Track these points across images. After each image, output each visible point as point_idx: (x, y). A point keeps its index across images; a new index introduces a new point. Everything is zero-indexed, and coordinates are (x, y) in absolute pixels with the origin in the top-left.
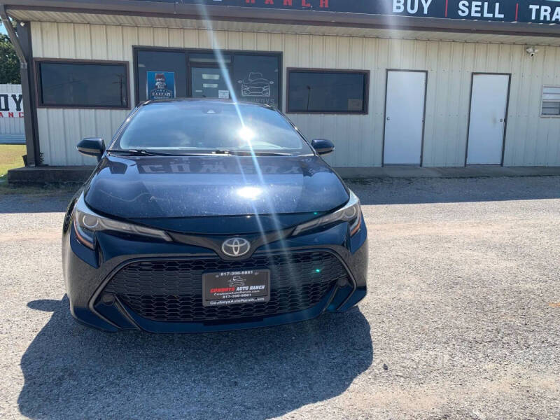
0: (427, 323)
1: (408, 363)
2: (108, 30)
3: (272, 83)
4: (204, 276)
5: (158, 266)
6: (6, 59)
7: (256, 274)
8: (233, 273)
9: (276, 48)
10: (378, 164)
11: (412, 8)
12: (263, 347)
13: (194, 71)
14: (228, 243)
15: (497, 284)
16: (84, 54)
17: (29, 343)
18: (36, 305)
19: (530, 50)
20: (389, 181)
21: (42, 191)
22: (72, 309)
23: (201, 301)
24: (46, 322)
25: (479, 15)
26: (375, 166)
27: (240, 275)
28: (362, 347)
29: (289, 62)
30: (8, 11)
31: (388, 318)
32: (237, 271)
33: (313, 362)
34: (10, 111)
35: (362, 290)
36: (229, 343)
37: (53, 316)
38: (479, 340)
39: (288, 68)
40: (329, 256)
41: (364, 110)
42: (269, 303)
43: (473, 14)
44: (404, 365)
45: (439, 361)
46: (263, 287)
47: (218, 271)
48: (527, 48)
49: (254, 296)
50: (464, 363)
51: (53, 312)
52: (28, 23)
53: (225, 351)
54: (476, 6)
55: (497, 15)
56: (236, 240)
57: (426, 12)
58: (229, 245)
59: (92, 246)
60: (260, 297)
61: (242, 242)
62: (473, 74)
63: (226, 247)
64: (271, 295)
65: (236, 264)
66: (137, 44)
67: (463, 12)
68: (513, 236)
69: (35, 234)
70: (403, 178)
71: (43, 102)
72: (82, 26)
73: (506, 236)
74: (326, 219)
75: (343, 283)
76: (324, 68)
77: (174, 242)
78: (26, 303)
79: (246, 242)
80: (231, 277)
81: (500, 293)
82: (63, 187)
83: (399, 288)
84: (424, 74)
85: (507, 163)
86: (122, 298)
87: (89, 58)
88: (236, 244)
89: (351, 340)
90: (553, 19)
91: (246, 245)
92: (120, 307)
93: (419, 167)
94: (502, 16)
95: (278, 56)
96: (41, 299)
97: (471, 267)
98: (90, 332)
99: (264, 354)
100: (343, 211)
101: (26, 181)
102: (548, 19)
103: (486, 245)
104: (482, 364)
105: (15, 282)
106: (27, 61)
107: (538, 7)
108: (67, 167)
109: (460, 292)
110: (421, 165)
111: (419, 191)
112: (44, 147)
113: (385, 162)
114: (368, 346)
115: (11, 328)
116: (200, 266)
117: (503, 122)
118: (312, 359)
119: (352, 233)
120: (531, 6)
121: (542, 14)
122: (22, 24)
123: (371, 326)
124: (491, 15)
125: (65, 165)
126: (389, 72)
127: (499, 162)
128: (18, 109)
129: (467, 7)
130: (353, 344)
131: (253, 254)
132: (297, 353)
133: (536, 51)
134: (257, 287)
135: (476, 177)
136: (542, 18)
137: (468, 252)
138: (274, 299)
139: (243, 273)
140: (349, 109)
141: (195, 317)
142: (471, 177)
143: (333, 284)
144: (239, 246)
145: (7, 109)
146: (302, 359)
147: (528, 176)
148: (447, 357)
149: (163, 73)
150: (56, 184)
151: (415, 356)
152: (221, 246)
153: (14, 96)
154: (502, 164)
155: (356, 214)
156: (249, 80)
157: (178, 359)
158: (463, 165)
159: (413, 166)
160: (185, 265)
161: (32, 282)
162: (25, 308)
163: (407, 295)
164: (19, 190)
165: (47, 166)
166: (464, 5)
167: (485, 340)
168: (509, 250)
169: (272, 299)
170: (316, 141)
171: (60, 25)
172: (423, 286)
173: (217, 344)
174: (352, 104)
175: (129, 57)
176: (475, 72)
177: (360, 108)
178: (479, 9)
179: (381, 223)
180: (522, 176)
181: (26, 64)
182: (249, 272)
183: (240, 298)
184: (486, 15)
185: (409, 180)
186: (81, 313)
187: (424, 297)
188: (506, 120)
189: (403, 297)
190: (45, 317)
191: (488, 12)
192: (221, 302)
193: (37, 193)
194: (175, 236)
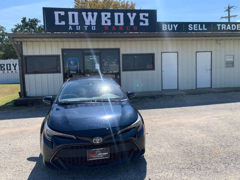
0: (167, 162)
1: (157, 177)
2: (52, 44)
3: (116, 60)
4: (87, 150)
5: (72, 148)
6: (10, 49)
7: (105, 149)
8: (97, 149)
9: (117, 47)
10: (160, 90)
11: (170, 28)
12: (109, 173)
13: (86, 57)
14: (95, 139)
15: (196, 144)
16: (43, 53)
17: (29, 174)
18: (30, 159)
19: (219, 42)
20: (164, 97)
21: (27, 108)
22: (44, 162)
23: (87, 159)
24: (34, 166)
25: (197, 29)
26: (159, 90)
27: (99, 150)
28: (143, 172)
29: (122, 52)
30: (14, 39)
31: (154, 160)
32: (98, 148)
33: (125, 178)
34: (12, 70)
35: (143, 151)
36: (97, 172)
37: (36, 163)
38: (184, 168)
39: (122, 54)
40: (129, 141)
41: (153, 69)
42: (110, 159)
43: (195, 29)
44: (156, 178)
45: (168, 176)
46: (107, 153)
47: (91, 149)
48: (218, 41)
49: (104, 156)
50: (177, 177)
51: (36, 162)
52: (21, 43)
53: (96, 175)
54: (196, 26)
55: (204, 29)
56: (97, 138)
57: (176, 29)
58: (95, 140)
59: (50, 141)
60: (106, 157)
61: (99, 138)
62: (196, 52)
63: (94, 140)
64: (110, 156)
65: (98, 146)
66: (63, 48)
67: (191, 28)
68: (208, 122)
69: (27, 129)
70: (171, 95)
71: (27, 72)
72: (42, 42)
73: (206, 122)
74: (129, 127)
75: (136, 149)
76: (136, 53)
77: (77, 139)
78: (27, 158)
79: (101, 138)
80: (96, 151)
81: (196, 148)
82: (35, 105)
83: (160, 148)
84: (176, 53)
85: (213, 87)
86: (61, 158)
87: (45, 54)
88: (98, 139)
89: (139, 169)
90: (227, 29)
91: (101, 140)
92: (60, 161)
93: (177, 90)
94: (206, 29)
95: (118, 50)
96: (31, 156)
97: (188, 137)
98: (50, 169)
99: (109, 176)
100: (134, 124)
101: (21, 104)
102: (225, 29)
103: (197, 127)
104: (183, 177)
105: (22, 150)
106: (21, 57)
107: (220, 25)
108: (36, 97)
109: (182, 148)
110: (178, 89)
111: (176, 102)
112: (27, 90)
113: (163, 89)
114: (145, 171)
115: (22, 168)
116: (86, 147)
117: (210, 71)
118: (125, 177)
119: (138, 131)
120: (217, 25)
121: (223, 27)
122: (19, 43)
123: (147, 163)
124: (202, 29)
125: (36, 96)
126: (163, 53)
127: (210, 86)
128: (15, 69)
129: (192, 27)
130: (140, 171)
131: (104, 142)
132: (120, 175)
133: (221, 42)
134: (105, 154)
135: (200, 94)
136: (222, 29)
137: (189, 130)
138: (111, 157)
139: (100, 149)
140: (147, 68)
141: (85, 164)
142: (198, 94)
143: (132, 150)
144: (98, 140)
145: (10, 69)
146: (122, 177)
147: (221, 92)
148: (171, 175)
149: (73, 58)
150: (32, 104)
151: (160, 175)
152: (92, 140)
153: (13, 64)
154: (211, 87)
155: (140, 124)
156: (107, 59)
157: (80, 178)
158: (195, 88)
159: (175, 90)
160: (81, 147)
161: (28, 150)
162: (26, 160)
163: (162, 150)
164: (18, 108)
165: (28, 97)
166: (190, 26)
167: (186, 168)
168: (205, 129)
169: (110, 157)
170: (129, 92)
171: (34, 43)
172: (169, 146)
173: (93, 172)
174: (148, 66)
175: (60, 53)
176: (197, 51)
177: (152, 68)
178: (197, 27)
179: (159, 118)
180: (219, 92)
181: (21, 58)
182: (102, 149)
183: (99, 157)
184: (200, 29)
185: (172, 96)
186: (47, 163)
187: (168, 151)
188: (211, 70)
189: (160, 151)
190: (33, 164)
191: (201, 28)
192: (93, 159)
193: (25, 109)
194: (78, 137)
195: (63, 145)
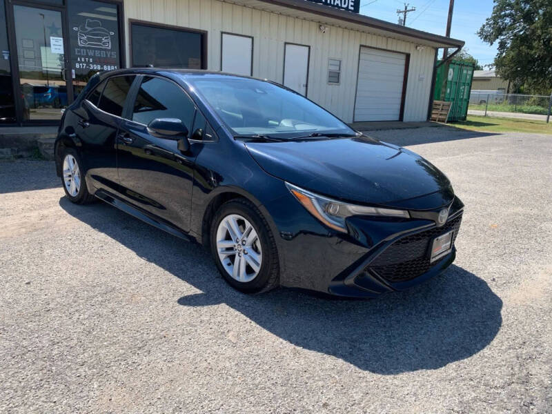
3: (112, 33)
13: (16, 9)
19: (323, 28)
29: (130, 12)
39: (130, 19)
48: (321, 26)
49: (447, 249)
56: (444, 211)
59: (344, 230)
62: (286, 43)
63: (440, 217)
65: (443, 229)
77: (411, 218)
79: (447, 211)
84: (250, 40)
91: (447, 215)
95: (119, 4)
117: (305, 88)
126: (224, 35)
131: (447, 220)
133: (326, 29)
152: (438, 217)
156: (87, 27)
174: (192, 64)
176: (288, 41)
177: (199, 67)
183: (442, 252)
188: (307, 86)
192: (436, 258)
194: (412, 213)
195: (397, 235)
